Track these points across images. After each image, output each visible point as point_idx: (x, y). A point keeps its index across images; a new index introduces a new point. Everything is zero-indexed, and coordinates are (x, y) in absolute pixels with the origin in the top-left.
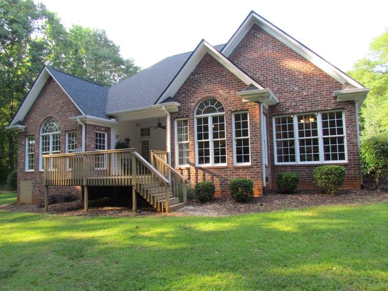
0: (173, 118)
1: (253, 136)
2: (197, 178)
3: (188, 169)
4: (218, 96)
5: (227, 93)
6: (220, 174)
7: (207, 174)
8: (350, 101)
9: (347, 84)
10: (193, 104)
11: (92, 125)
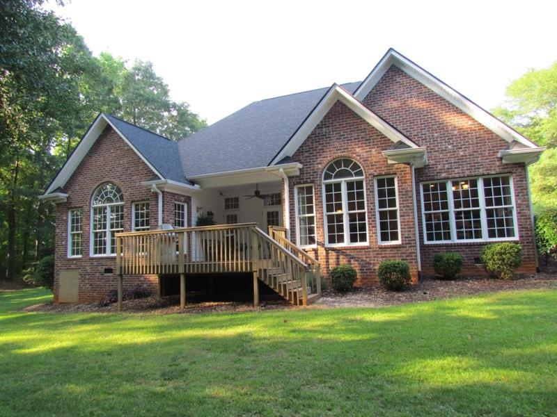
0: (292, 184)
1: (404, 207)
2: (327, 262)
3: (316, 251)
4: (354, 155)
5: (366, 152)
6: (360, 256)
7: (341, 257)
8: (520, 163)
9: (516, 142)
10: (320, 166)
11: (172, 193)
